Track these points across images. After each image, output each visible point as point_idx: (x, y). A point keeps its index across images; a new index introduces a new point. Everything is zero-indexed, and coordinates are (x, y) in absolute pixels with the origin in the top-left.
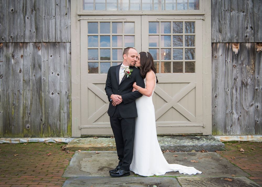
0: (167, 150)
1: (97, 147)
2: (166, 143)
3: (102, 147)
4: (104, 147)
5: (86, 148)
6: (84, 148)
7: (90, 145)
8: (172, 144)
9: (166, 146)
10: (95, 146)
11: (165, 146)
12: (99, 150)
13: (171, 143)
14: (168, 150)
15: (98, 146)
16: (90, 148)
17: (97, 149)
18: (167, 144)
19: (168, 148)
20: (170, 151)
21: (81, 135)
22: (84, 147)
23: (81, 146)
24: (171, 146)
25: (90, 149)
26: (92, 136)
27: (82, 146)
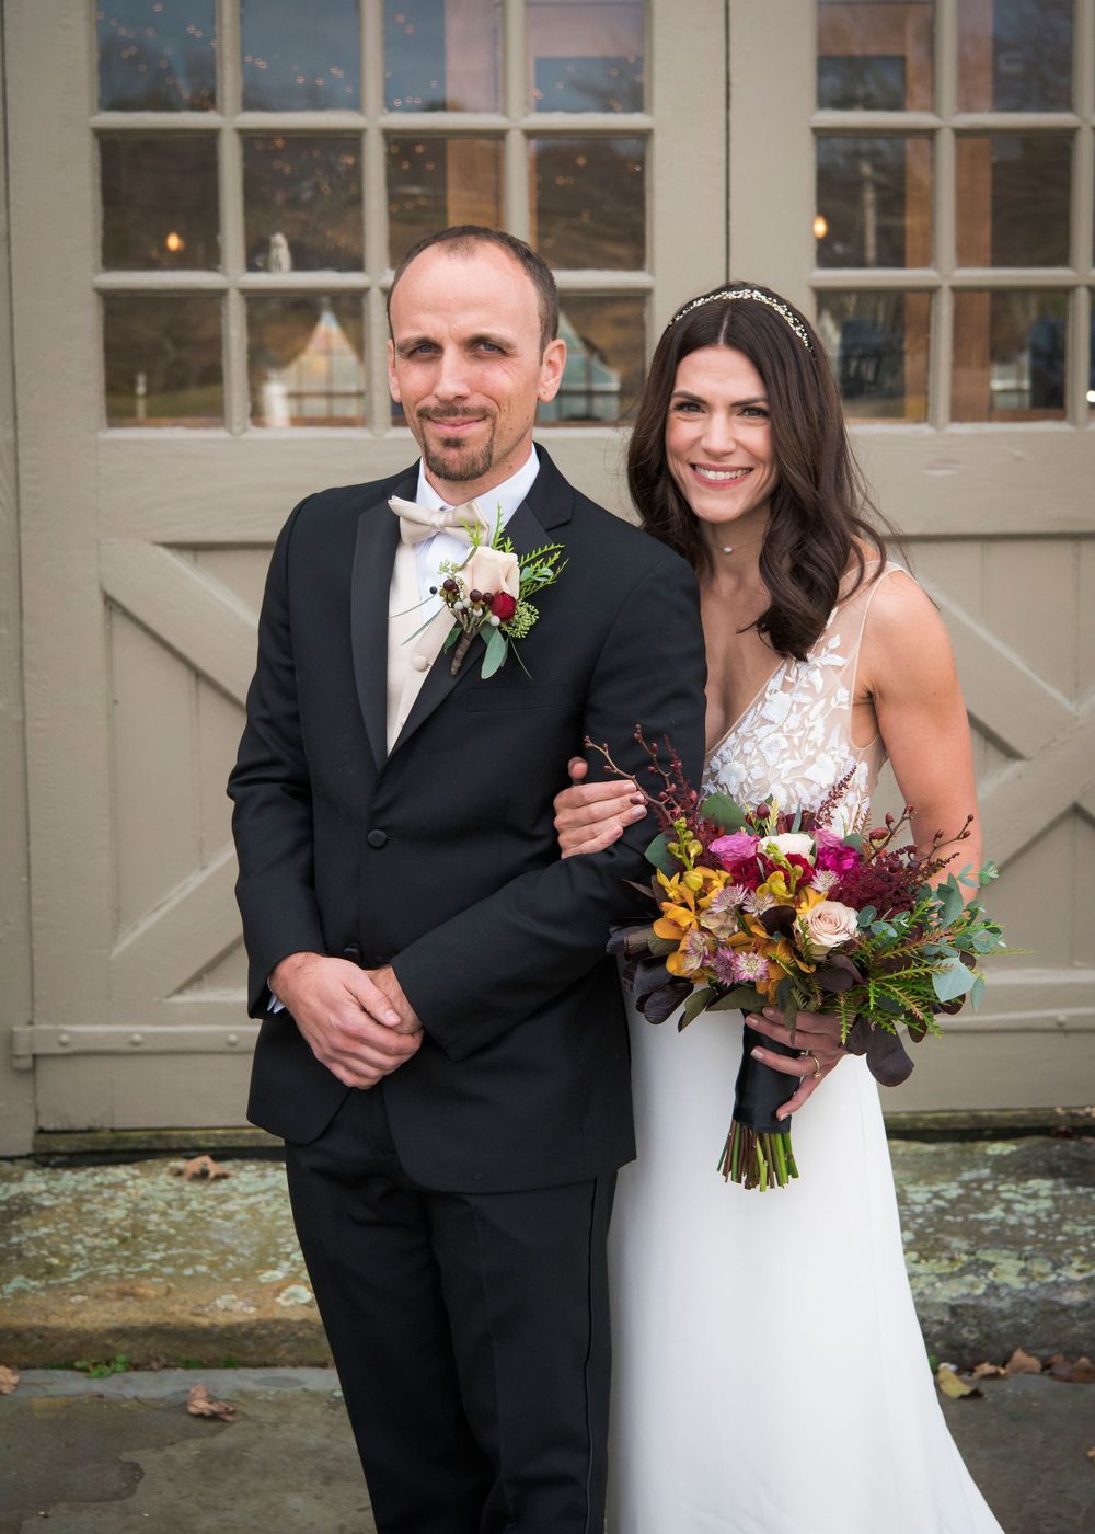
0: (1019, 1355)
1: (204, 1322)
2: (1008, 1271)
3: (262, 1324)
4: (287, 1323)
5: (74, 1334)
6: (59, 1334)
7: (122, 1294)
8: (1070, 1284)
9: (1005, 1304)
10: (180, 1311)
11: (993, 1303)
12: (229, 1364)
13: (1057, 1266)
14: (1028, 1351)
15: (222, 1320)
16: (122, 1333)
17: (212, 1350)
18: (1017, 1283)
19: (1021, 1331)
20: (1047, 1366)
21: (41, 1131)
22: (54, 1321)
23: (19, 1322)
24: (1065, 1309)
25: (126, 1345)
26: (158, 1145)
27: (35, 1321)
